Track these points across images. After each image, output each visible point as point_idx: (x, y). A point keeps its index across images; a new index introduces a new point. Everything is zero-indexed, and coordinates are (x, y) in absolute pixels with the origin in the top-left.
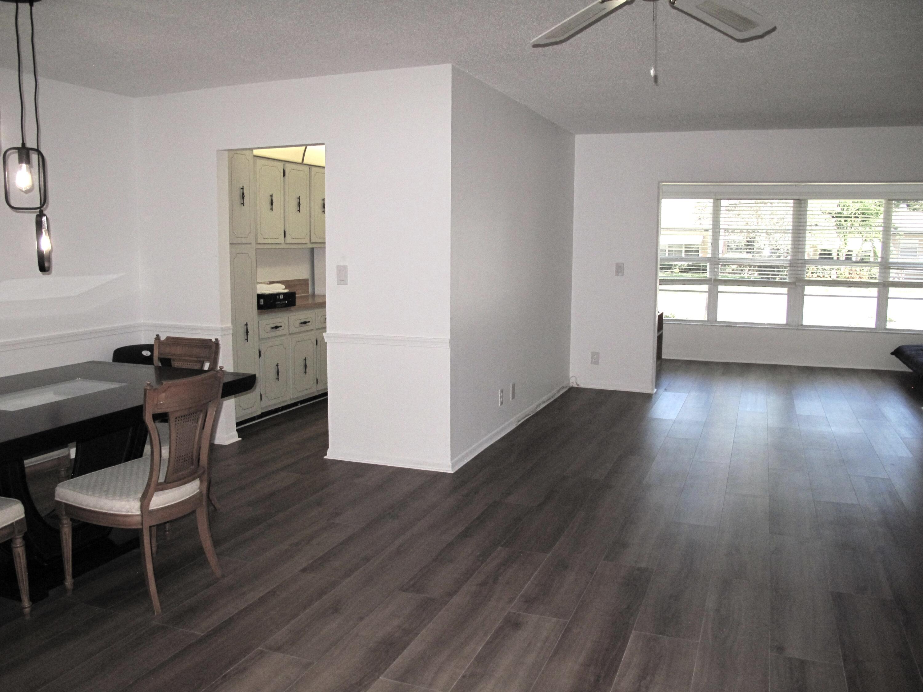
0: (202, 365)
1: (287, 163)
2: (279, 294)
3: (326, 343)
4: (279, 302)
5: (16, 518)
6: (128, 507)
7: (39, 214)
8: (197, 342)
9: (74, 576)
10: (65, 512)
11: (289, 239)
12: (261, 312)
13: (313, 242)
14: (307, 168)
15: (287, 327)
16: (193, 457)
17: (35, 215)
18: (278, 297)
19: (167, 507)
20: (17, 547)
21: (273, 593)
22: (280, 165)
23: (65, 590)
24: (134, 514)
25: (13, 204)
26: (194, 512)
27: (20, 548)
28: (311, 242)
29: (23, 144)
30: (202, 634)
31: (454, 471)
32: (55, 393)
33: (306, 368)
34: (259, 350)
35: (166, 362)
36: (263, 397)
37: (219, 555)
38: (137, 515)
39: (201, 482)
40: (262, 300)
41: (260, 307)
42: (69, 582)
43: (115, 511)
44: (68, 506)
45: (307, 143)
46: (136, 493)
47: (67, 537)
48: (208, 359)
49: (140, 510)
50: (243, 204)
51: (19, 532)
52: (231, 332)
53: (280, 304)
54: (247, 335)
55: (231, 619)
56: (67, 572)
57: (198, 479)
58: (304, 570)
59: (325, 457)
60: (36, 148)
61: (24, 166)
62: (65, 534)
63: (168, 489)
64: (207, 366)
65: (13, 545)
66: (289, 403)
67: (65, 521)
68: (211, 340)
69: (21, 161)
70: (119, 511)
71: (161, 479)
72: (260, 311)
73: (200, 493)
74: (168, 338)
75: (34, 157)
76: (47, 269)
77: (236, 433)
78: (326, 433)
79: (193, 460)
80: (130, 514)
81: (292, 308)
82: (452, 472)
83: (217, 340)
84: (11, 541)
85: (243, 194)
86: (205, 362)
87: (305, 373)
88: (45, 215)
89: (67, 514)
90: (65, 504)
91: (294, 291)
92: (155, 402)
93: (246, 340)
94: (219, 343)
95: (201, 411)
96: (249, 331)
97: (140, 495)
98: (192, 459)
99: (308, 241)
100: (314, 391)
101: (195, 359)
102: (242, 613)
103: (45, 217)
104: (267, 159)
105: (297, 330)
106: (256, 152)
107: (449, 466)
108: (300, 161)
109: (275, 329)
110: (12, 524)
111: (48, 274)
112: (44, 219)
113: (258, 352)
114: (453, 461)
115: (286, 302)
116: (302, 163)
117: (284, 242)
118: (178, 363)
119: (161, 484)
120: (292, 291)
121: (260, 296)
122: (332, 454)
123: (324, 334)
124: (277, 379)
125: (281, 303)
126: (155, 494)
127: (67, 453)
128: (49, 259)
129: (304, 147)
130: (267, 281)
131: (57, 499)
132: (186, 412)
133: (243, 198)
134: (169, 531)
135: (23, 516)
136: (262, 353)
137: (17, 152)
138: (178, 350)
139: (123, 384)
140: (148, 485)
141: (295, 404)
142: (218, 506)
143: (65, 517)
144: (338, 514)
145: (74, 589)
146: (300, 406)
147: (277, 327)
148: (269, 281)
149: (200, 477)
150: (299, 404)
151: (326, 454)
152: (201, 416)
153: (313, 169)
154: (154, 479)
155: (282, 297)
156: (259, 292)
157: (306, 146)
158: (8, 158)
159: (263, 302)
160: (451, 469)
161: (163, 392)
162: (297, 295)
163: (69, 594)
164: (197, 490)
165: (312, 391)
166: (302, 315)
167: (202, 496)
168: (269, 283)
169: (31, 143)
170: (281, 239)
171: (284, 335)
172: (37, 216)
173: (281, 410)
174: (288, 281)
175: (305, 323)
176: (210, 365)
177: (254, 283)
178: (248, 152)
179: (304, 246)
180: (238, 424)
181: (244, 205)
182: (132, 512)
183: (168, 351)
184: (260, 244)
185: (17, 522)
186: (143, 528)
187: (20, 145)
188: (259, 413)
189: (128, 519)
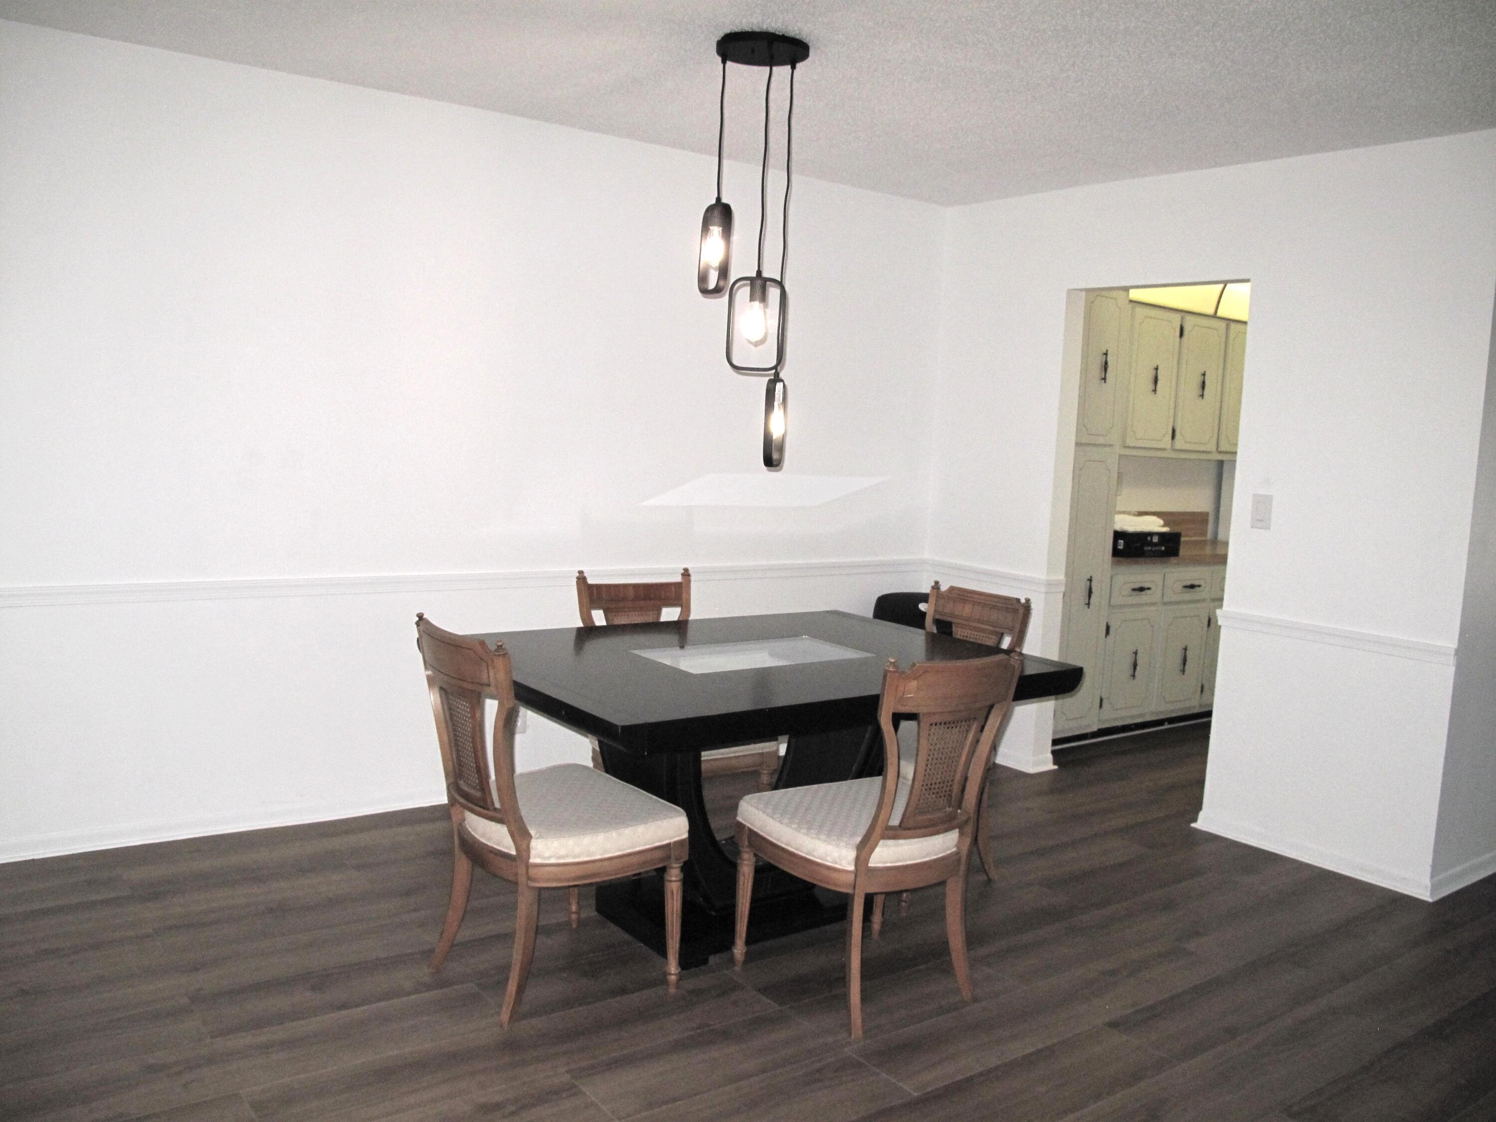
0: (1000, 641)
1: (1188, 314)
2: (1151, 534)
3: (1220, 626)
4: (1150, 548)
5: (675, 837)
6: (836, 854)
7: (773, 378)
8: (996, 600)
9: (749, 942)
10: (748, 841)
11: (1179, 443)
12: (1119, 561)
13: (1222, 450)
14: (1223, 325)
15: (1159, 592)
16: (952, 792)
17: (767, 379)
18: (1149, 538)
19: (898, 868)
20: (671, 881)
21: (1049, 1053)
22: (1176, 319)
23: (732, 960)
24: (845, 868)
25: (735, 362)
26: (943, 883)
27: (676, 883)
28: (1219, 450)
29: (759, 272)
30: (916, 1094)
31: (1436, 898)
32: (772, 654)
33: (1184, 664)
34: (1107, 624)
35: (944, 627)
36: (1105, 701)
37: (973, 964)
38: (847, 872)
39: (961, 834)
40: (1121, 542)
41: (1116, 553)
42: (739, 949)
43: (816, 858)
44: (753, 834)
45: (1227, 278)
46: (853, 835)
47: (746, 881)
48: (1011, 630)
49: (854, 863)
50: (1104, 379)
51: (677, 859)
52: (1063, 589)
53: (1151, 550)
54: (1090, 597)
55: (969, 1080)
56: (738, 935)
57: (957, 830)
58: (1114, 1025)
59: (1193, 825)
60: (779, 279)
61: (757, 304)
62: (744, 875)
63: (905, 838)
64: (1006, 643)
65: (667, 877)
66: (1148, 718)
67: (745, 856)
68: (1018, 600)
69: (752, 298)
70: (821, 859)
71: (895, 821)
72: (1116, 559)
73: (957, 853)
74: (952, 589)
75: (774, 293)
76: (775, 463)
77: (1050, 756)
78: (1201, 783)
79: (951, 799)
80: (837, 866)
81: (1173, 560)
82: (1430, 900)
83: (1028, 601)
84: (662, 871)
85: (1106, 363)
86: (1005, 634)
87: (1181, 673)
88: (782, 381)
89: (751, 845)
90: (750, 830)
91: (1179, 531)
92: (900, 694)
93: (1086, 604)
94: (1030, 606)
95: (975, 719)
96: (1093, 590)
97: (859, 839)
98: (950, 796)
99: (1214, 449)
100: (1194, 705)
101: (991, 628)
102: (989, 1075)
103: (782, 383)
104: (1152, 307)
105: (1175, 598)
106: (1134, 294)
107: (1426, 887)
108: (1211, 311)
109: (1137, 593)
110: (668, 845)
111: (777, 471)
112: (779, 386)
113: (1104, 628)
114: (1435, 879)
115: (1163, 548)
116: (1215, 316)
117: (1172, 446)
118: (963, 630)
119: (893, 828)
120: (1177, 530)
121: (1118, 535)
122: (1205, 822)
123: (1218, 612)
124: (1132, 676)
125: (1153, 549)
126: (881, 842)
127: (775, 748)
128: (781, 449)
129: (1221, 286)
130: (1135, 509)
131: (739, 819)
132: (949, 718)
133: (1106, 369)
134: (905, 902)
135: (685, 836)
136: (1112, 630)
137: (749, 284)
138: (967, 610)
139: (869, 655)
140: (872, 827)
141: (1160, 722)
142: (994, 874)
143: (748, 850)
144: (1198, 934)
145: (745, 962)
146: (1167, 726)
147: (1141, 589)
148: (1137, 510)
149: (961, 827)
150: (1166, 723)
151: (1195, 820)
152: (975, 727)
153: (1233, 325)
154: (882, 817)
155: (1155, 539)
156: (1118, 527)
157: (1225, 283)
158: (736, 293)
159: (1122, 545)
160: (1428, 894)
161: (915, 679)
162: (1183, 539)
163: (737, 968)
164: (954, 848)
165: (1187, 704)
166: (1191, 574)
167: (959, 860)
168: (1137, 513)
169: (771, 271)
170: (1166, 442)
171: (1153, 604)
172: (770, 381)
173: (1134, 730)
174: (1171, 514)
175: (1192, 587)
176: (1012, 640)
177: (1111, 511)
178: (1122, 294)
179: (1204, 456)
180: (1055, 742)
181: (1105, 382)
182: (841, 865)
183: (951, 610)
184: (1129, 447)
185: (676, 843)
186: (854, 894)
187: (754, 275)
188: (1095, 728)
189: (834, 875)
